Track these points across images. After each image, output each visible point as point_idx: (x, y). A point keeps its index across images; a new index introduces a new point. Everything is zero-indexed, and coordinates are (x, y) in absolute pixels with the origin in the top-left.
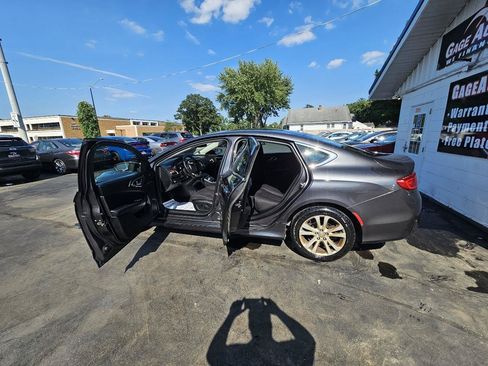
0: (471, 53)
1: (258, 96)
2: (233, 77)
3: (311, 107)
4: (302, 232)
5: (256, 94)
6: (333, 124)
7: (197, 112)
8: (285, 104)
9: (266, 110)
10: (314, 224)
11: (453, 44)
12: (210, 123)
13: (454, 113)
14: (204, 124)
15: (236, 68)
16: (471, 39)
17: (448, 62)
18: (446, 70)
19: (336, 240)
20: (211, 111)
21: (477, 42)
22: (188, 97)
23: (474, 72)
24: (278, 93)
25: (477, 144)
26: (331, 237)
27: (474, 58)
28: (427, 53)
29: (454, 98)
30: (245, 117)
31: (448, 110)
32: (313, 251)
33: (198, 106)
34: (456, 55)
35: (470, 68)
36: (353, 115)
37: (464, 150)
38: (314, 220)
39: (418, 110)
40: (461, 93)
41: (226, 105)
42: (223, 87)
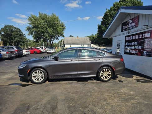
0: (128, 30)
1: (50, 30)
2: (36, 20)
3: (72, 37)
4: (101, 74)
5: (48, 29)
6: (84, 45)
7: (11, 35)
8: (62, 35)
9: (52, 37)
10: (103, 71)
11: (124, 26)
12: (20, 42)
13: (127, 44)
14: (16, 42)
15: (37, 16)
16: (128, 26)
17: (124, 30)
18: (123, 32)
19: (109, 75)
20: (20, 35)
21: (129, 27)
22: (5, 27)
23: (129, 34)
24: (59, 30)
25: (133, 52)
26: (108, 75)
27: (129, 31)
28: (118, 27)
29: (126, 40)
30: (42, 40)
31: (125, 43)
32: (104, 79)
33: (12, 32)
34: (125, 29)
35: (129, 33)
36: (91, 41)
37: (130, 54)
38: (104, 70)
39: (118, 42)
40: (128, 39)
41: (31, 33)
42: (30, 24)
